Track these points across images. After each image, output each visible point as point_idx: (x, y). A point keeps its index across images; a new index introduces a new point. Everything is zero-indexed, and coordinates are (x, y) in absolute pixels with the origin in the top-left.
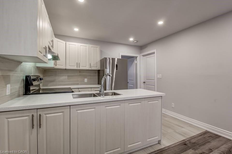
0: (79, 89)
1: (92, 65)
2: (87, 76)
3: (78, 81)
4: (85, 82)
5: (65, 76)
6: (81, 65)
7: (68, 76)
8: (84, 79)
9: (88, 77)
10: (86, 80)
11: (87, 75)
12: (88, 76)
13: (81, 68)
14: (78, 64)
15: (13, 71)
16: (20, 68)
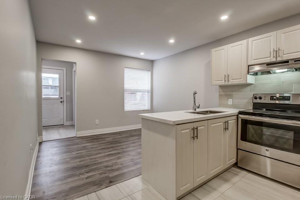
15: (237, 91)
16: (248, 88)
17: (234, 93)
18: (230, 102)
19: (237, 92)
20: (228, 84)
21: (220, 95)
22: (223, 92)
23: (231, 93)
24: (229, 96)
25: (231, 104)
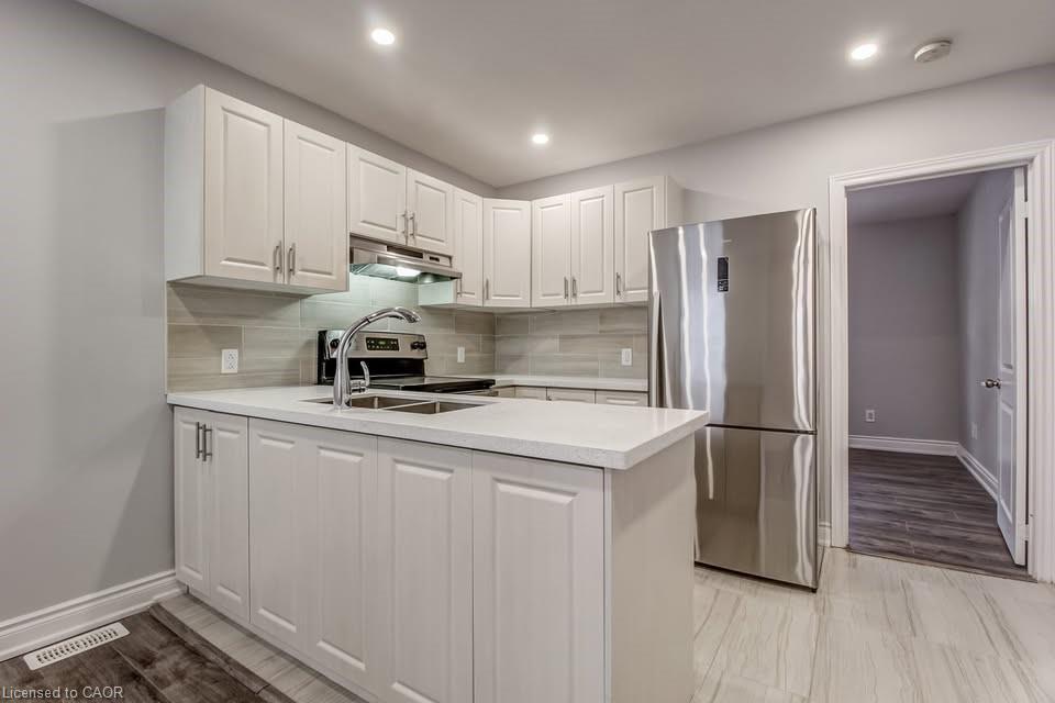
0: (550, 392)
1: (627, 279)
2: (631, 336)
3: (596, 360)
4: (624, 363)
5: (553, 337)
6: (580, 287)
7: (563, 338)
8: (620, 353)
9: (634, 339)
10: (626, 355)
11: (632, 330)
12: (637, 336)
13: (583, 300)
14: (571, 287)
15: (256, 317)
16: (295, 310)
17: (243, 324)
18: (229, 361)
19: (256, 321)
20: (275, 284)
21: (175, 332)
22: (194, 314)
23: (231, 323)
24: (225, 337)
25: (235, 370)
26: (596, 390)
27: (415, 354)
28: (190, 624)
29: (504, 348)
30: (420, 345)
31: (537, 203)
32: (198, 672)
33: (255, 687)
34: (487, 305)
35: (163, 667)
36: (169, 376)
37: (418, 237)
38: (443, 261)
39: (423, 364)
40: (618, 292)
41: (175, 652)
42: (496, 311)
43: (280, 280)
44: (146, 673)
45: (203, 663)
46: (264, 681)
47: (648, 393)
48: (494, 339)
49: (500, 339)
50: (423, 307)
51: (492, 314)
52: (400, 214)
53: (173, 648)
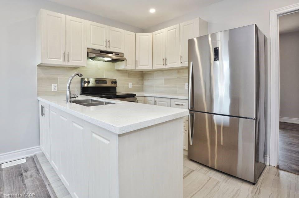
4: (186, 88)
5: (162, 79)
6: (168, 61)
8: (185, 85)
13: (170, 66)
16: (74, 72)
17: (59, 77)
18: (54, 87)
19: (63, 76)
21: (39, 80)
22: (45, 74)
23: (55, 76)
24: (53, 81)
25: (56, 90)
26: (171, 98)
27: (113, 85)
28: (40, 162)
29: (147, 83)
30: (115, 82)
31: (154, 33)
32: (36, 176)
33: (46, 184)
34: (137, 68)
35: (29, 173)
36: (38, 92)
37: (111, 48)
38: (120, 55)
39: (116, 88)
40: (181, 62)
41: (34, 169)
42: (144, 71)
43: (64, 64)
44: (24, 174)
45: (38, 174)
46: (49, 182)
47: (188, 100)
48: (143, 80)
49: (145, 80)
50: (116, 70)
51: (143, 72)
52: (104, 40)
53: (34, 168)
